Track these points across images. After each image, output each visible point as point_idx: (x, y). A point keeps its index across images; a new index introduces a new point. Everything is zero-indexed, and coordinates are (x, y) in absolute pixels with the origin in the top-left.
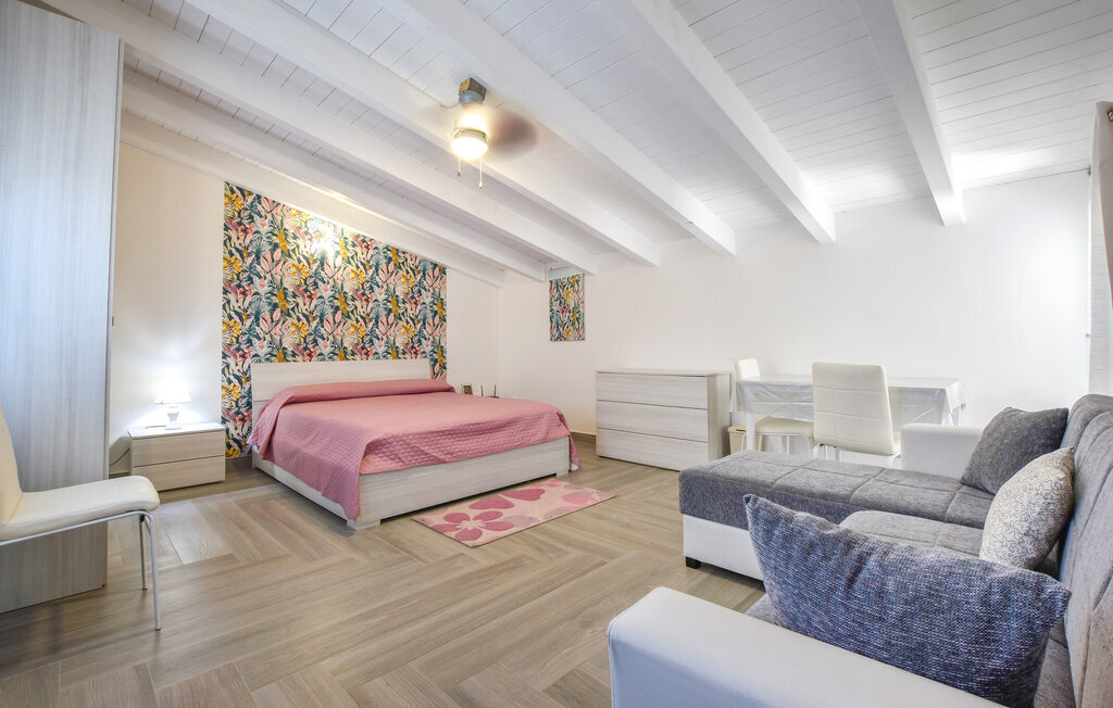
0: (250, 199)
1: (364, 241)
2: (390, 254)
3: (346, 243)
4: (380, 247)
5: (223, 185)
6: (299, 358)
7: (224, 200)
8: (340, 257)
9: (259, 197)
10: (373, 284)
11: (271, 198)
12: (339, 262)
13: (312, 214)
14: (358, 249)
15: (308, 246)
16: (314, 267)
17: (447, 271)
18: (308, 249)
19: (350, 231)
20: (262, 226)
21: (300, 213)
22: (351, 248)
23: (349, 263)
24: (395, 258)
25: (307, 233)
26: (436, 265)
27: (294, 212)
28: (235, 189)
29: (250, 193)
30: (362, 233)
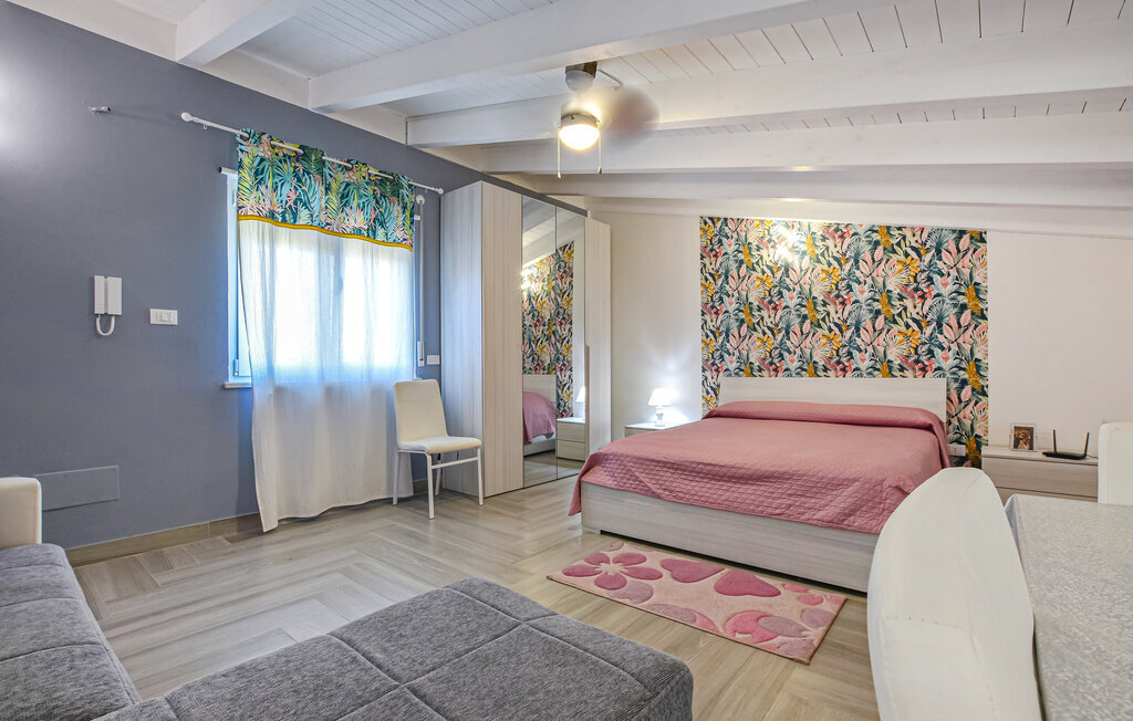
0: (719, 225)
1: (837, 230)
2: (876, 237)
3: (814, 239)
4: (861, 231)
5: (698, 220)
6: (765, 373)
7: (699, 233)
8: (807, 258)
9: (726, 219)
10: (850, 282)
11: (735, 217)
12: (806, 262)
13: (774, 220)
14: (830, 243)
15: (772, 255)
16: (778, 275)
17: (987, 237)
18: (771, 258)
19: (817, 225)
20: (729, 247)
21: (762, 221)
22: (820, 243)
23: (819, 261)
24: (885, 240)
25: (769, 241)
26: (962, 233)
27: (756, 223)
28: (708, 220)
29: (719, 219)
30: (833, 222)
